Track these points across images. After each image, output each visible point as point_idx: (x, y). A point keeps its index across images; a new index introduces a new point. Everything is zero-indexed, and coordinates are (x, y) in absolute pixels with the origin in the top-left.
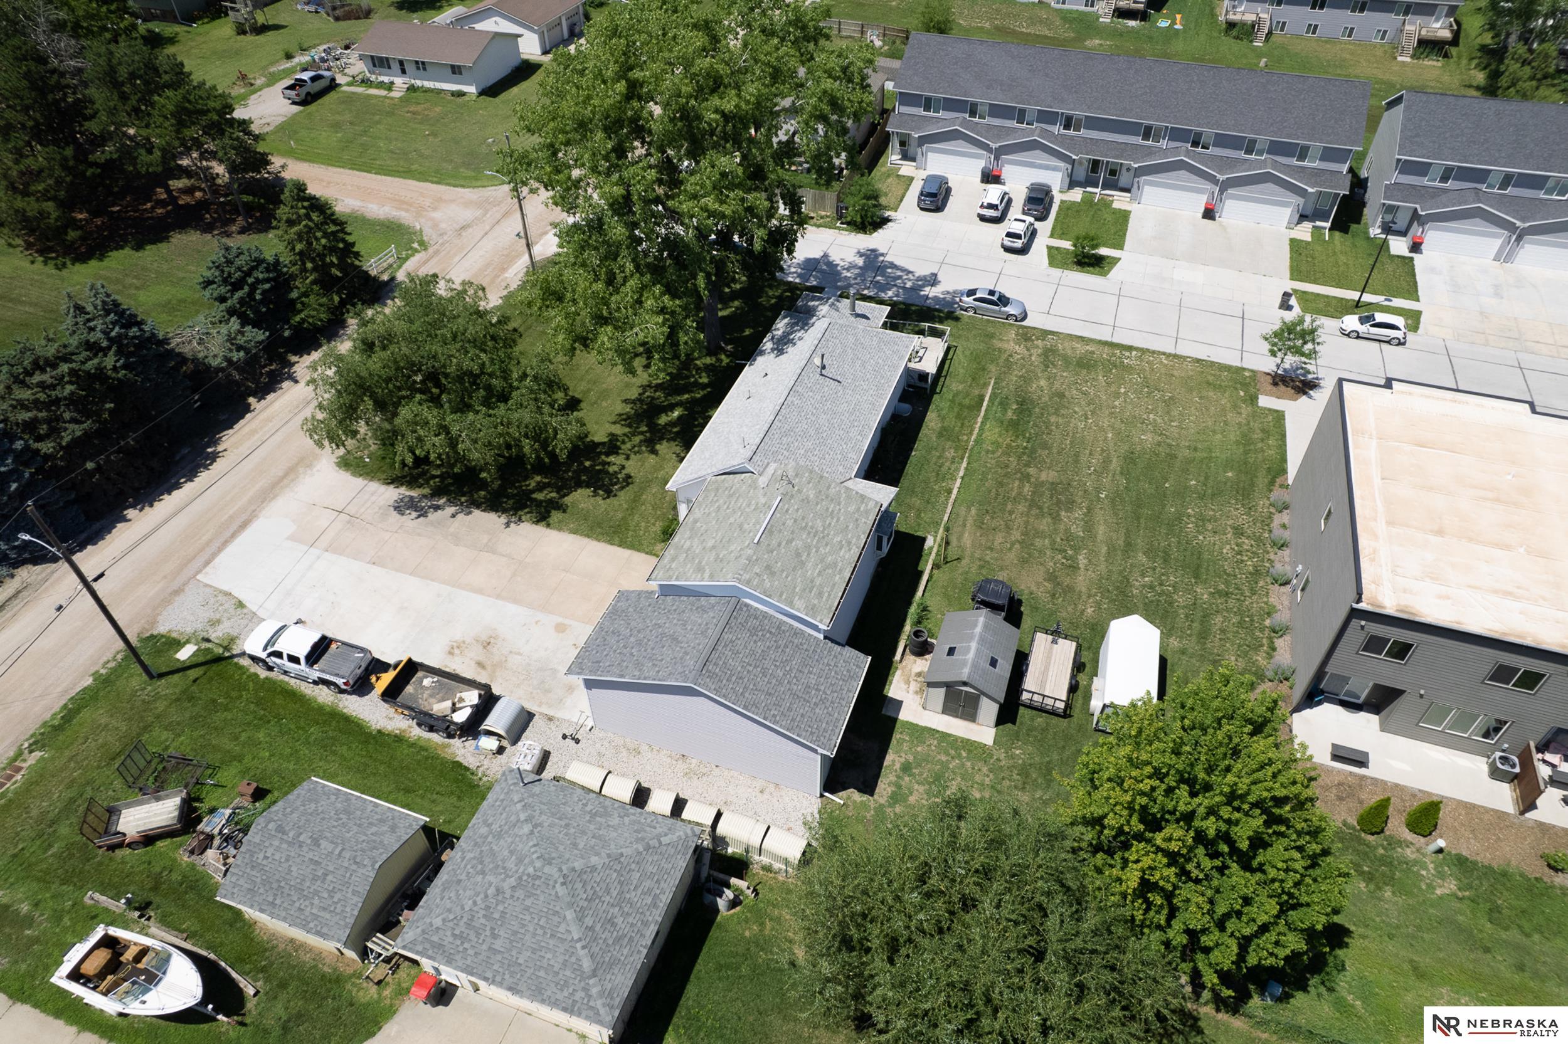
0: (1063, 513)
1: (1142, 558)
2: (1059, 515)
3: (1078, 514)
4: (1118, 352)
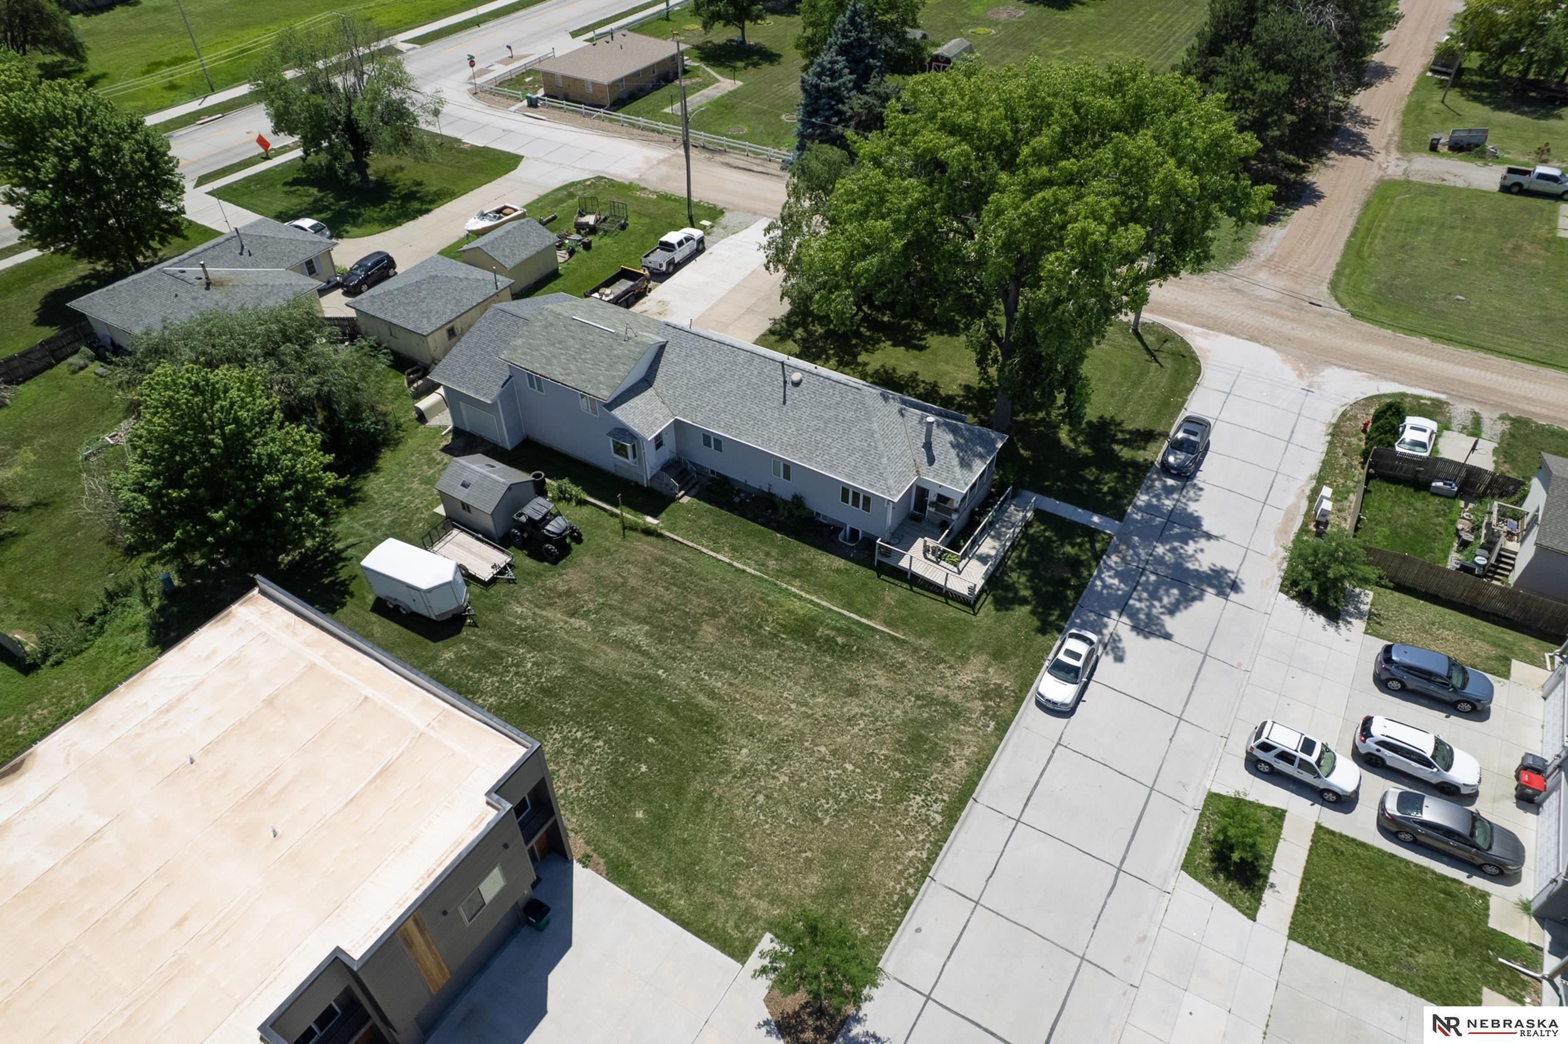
0: (647, 628)
1: (558, 671)
2: (647, 623)
3: (643, 641)
4: (946, 797)
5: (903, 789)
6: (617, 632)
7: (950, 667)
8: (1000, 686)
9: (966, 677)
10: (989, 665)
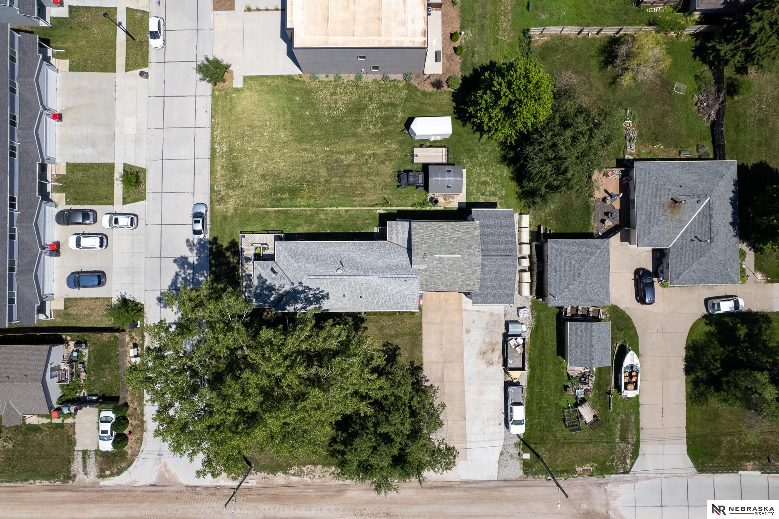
0: (345, 163)
2: (346, 165)
3: (342, 157)
4: (217, 155)
5: (231, 150)
6: (353, 156)
7: (238, 204)
8: (220, 205)
9: (231, 203)
10: (226, 212)
